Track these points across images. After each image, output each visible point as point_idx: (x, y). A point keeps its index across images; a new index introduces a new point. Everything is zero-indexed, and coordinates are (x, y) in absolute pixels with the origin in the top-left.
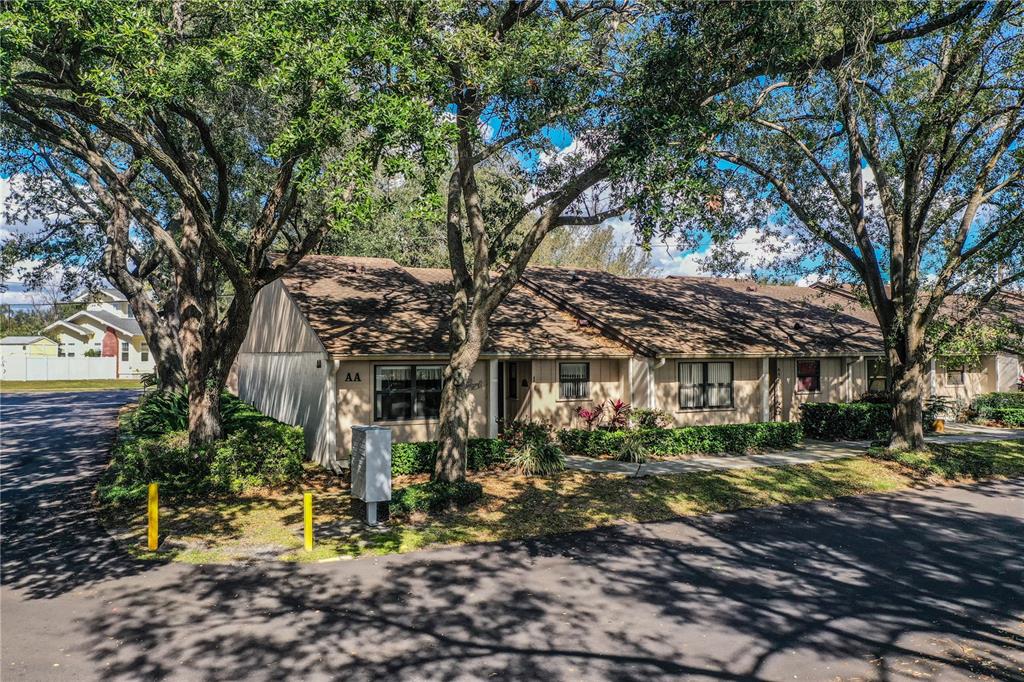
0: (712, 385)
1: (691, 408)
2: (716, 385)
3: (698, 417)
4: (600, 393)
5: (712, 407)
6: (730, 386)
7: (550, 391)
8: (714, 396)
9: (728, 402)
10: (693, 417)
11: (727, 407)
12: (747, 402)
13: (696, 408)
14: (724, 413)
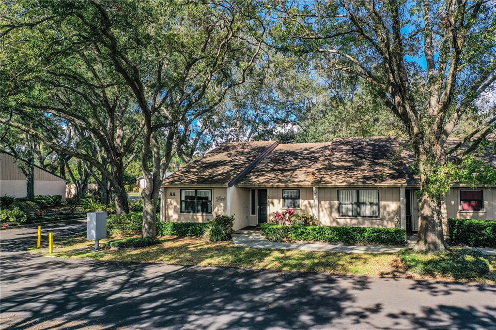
0: (364, 204)
1: (349, 216)
2: (368, 203)
3: (354, 221)
4: (308, 206)
5: (364, 217)
6: (378, 204)
7: (279, 203)
8: (367, 210)
9: (377, 214)
10: (351, 221)
11: (377, 217)
12: (392, 215)
13: (353, 216)
14: (374, 221)
